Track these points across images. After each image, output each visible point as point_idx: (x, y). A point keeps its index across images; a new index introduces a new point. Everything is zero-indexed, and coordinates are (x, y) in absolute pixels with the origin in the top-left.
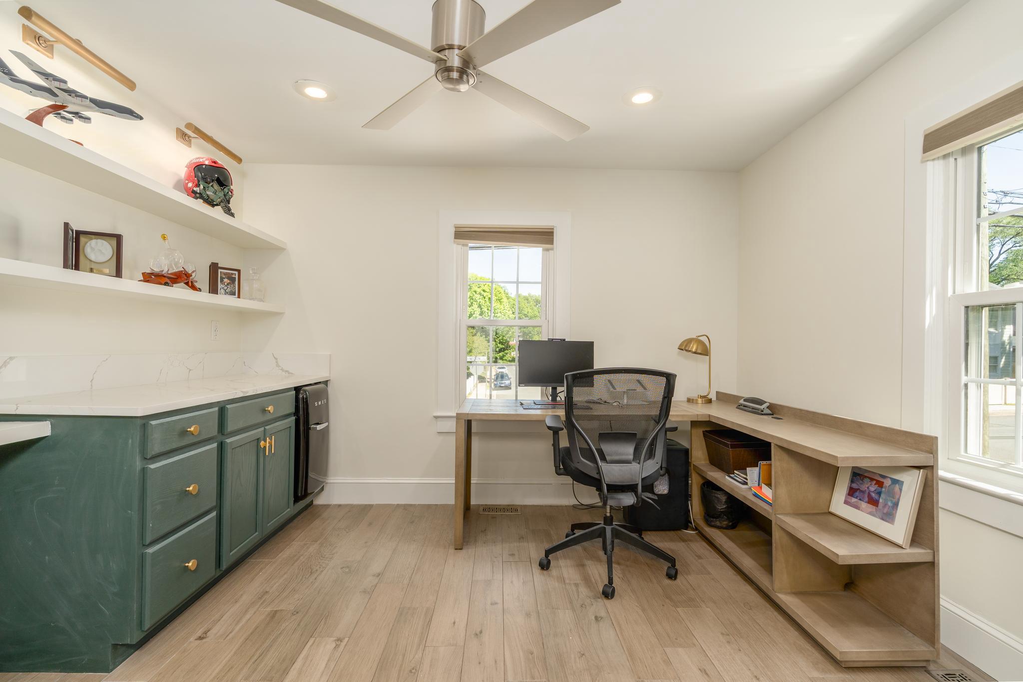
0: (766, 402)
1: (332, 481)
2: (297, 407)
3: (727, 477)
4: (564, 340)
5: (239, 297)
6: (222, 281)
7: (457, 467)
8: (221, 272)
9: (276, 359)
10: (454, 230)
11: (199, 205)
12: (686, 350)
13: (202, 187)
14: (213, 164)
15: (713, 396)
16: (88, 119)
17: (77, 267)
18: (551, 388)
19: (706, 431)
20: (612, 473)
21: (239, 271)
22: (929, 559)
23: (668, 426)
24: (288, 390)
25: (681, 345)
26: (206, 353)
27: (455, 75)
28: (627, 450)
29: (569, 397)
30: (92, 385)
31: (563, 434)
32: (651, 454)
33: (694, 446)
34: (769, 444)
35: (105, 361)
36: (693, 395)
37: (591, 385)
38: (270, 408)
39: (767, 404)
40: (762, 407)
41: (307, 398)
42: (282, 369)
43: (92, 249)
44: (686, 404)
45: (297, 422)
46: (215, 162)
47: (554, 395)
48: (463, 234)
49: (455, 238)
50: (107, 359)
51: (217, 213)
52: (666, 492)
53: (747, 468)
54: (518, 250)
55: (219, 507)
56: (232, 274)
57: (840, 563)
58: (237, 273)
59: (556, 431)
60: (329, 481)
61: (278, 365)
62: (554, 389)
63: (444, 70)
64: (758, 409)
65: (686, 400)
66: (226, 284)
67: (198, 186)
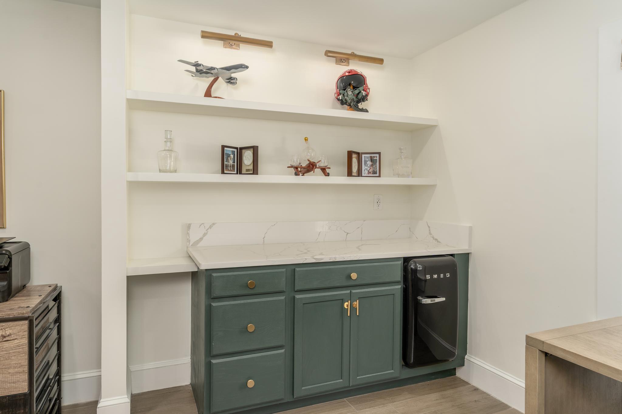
6: (366, 162)
8: (364, 156)
9: (429, 227)
14: (349, 74)
21: (379, 153)
24: (397, 259)
26: (364, 221)
30: (264, 241)
35: (273, 226)
38: (352, 275)
41: (415, 270)
42: (433, 237)
43: (246, 157)
46: (350, 72)
50: (275, 225)
56: (374, 157)
58: (378, 155)
61: (430, 234)
66: (369, 165)
67: (340, 94)
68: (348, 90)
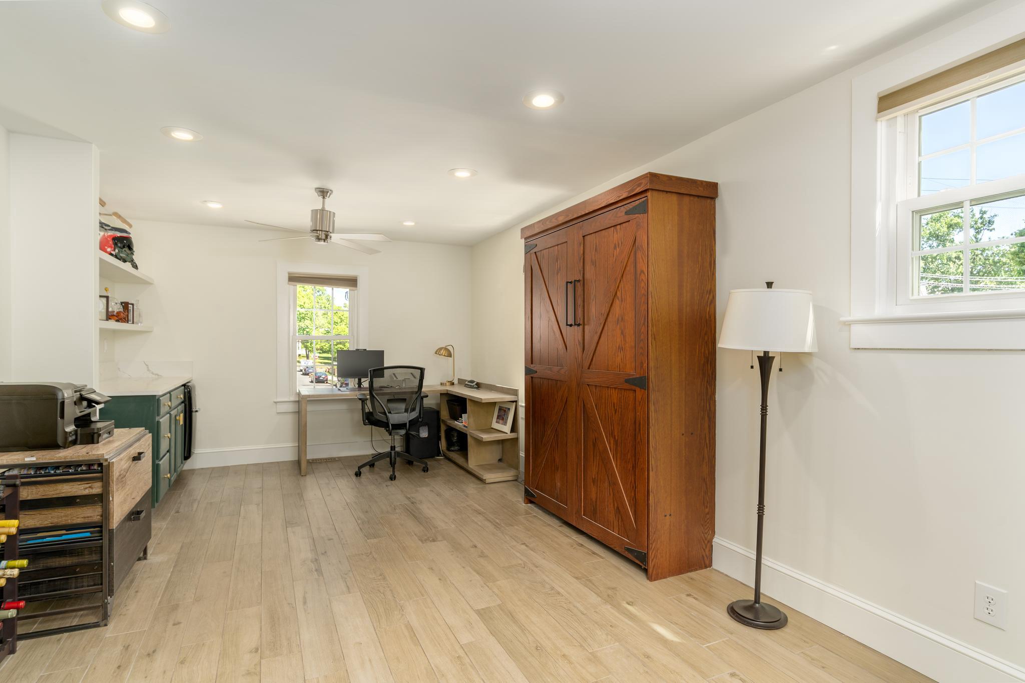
0: (475, 382)
2: (185, 397)
3: (456, 422)
4: (366, 350)
5: (133, 323)
10: (288, 276)
12: (440, 355)
13: (117, 251)
15: (456, 382)
18: (357, 379)
19: (449, 400)
20: (394, 418)
21: (133, 304)
22: (516, 436)
23: (422, 395)
24: (182, 385)
25: (436, 352)
27: (323, 241)
28: (402, 406)
29: (371, 383)
31: (369, 403)
32: (413, 410)
33: (442, 409)
34: (466, 399)
36: (444, 381)
37: (382, 376)
38: (179, 396)
40: (472, 384)
41: (189, 392)
42: (152, 373)
44: (440, 386)
45: (185, 406)
47: (360, 383)
48: (295, 279)
49: (289, 281)
51: (127, 266)
52: (427, 436)
53: (463, 415)
54: (333, 289)
55: (169, 450)
56: (131, 307)
57: (484, 440)
59: (363, 401)
61: (148, 370)
62: (360, 380)
63: (319, 239)
64: (471, 386)
65: (440, 384)
67: (114, 250)
68: (126, 249)
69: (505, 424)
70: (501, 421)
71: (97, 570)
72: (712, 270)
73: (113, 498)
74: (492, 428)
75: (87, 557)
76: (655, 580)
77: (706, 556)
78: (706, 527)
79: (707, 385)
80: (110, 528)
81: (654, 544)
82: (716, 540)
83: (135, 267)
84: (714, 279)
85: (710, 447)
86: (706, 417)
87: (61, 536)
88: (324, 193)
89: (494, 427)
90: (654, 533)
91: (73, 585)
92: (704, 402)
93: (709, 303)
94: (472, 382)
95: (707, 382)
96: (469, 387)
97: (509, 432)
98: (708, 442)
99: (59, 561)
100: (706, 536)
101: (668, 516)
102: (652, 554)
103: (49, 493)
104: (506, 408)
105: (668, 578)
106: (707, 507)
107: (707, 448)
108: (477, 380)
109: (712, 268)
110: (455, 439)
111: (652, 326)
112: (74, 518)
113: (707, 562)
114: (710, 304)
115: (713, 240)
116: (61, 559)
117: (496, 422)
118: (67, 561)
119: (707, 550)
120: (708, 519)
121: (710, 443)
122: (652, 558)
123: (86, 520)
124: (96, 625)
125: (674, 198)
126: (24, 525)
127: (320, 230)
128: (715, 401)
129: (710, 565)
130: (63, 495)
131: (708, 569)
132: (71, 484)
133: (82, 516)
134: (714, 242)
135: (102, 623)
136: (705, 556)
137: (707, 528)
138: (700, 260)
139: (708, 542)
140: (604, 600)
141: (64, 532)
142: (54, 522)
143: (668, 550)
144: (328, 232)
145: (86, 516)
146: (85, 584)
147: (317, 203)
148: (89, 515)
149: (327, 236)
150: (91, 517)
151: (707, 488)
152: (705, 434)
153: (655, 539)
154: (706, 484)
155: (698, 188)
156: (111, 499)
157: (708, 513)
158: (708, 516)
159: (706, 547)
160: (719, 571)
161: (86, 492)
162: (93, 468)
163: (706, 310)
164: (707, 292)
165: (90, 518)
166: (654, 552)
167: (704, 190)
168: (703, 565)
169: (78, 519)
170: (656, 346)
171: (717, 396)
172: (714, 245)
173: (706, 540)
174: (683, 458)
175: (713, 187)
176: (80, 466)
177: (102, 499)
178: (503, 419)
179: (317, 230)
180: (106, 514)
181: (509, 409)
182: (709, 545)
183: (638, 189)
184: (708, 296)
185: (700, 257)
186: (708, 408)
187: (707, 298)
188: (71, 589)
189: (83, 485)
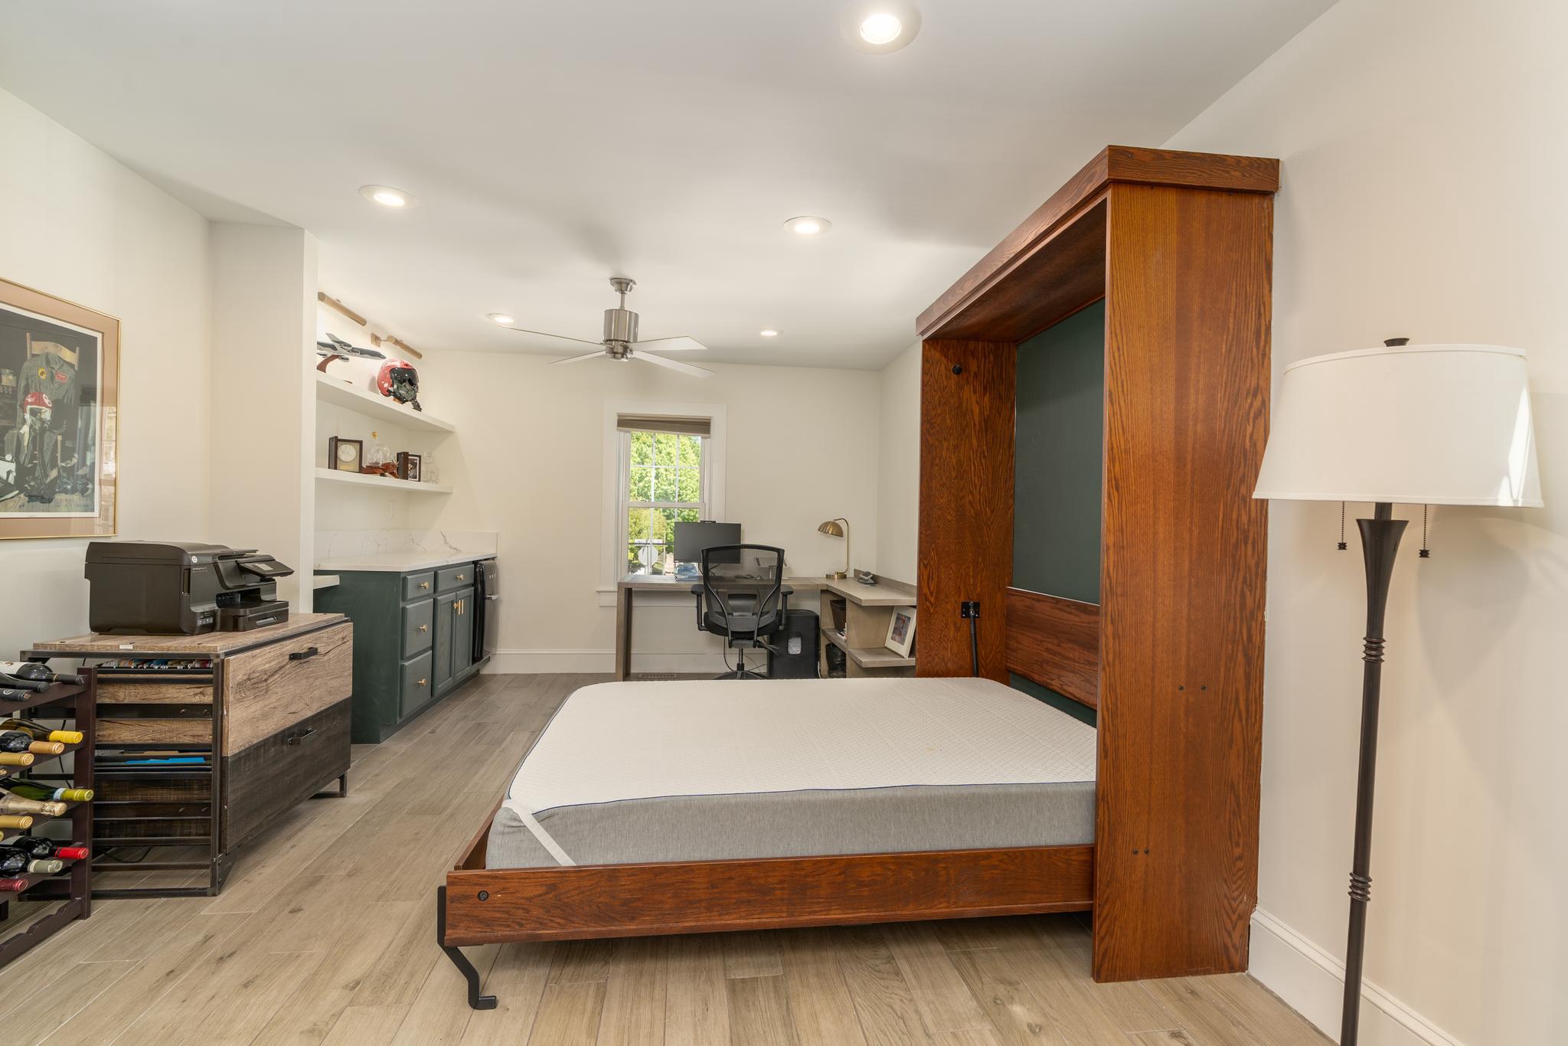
0: (871, 574)
1: (501, 652)
2: (475, 579)
3: (838, 635)
4: (717, 522)
5: (419, 481)
7: (618, 627)
9: (444, 536)
10: (617, 418)
11: (390, 402)
12: (823, 532)
13: (395, 386)
14: (405, 367)
15: (851, 574)
16: (348, 359)
17: (336, 468)
19: (833, 601)
21: (420, 457)
23: (784, 590)
24: (470, 563)
25: (817, 528)
27: (620, 356)
33: (823, 614)
34: (845, 599)
36: (832, 572)
37: (739, 559)
38: (462, 576)
39: (871, 576)
40: (867, 578)
41: (483, 572)
42: (450, 547)
43: (343, 452)
45: (476, 590)
46: (407, 365)
49: (618, 426)
51: (407, 408)
52: (799, 652)
53: (845, 625)
55: (433, 648)
56: (414, 459)
57: (864, 666)
58: (418, 458)
59: (698, 595)
60: (498, 652)
61: (446, 543)
63: (613, 353)
65: (825, 576)
67: (392, 386)
68: (407, 384)
69: (902, 642)
70: (897, 638)
71: (204, 814)
72: (1261, 348)
73: (228, 711)
74: (886, 647)
75: (196, 792)
76: (1107, 981)
77: (1234, 946)
78: (1234, 887)
79: (1243, 588)
80: (224, 755)
81: (1107, 907)
82: (1259, 917)
83: (417, 407)
84: (1266, 364)
85: (1247, 719)
86: (1240, 655)
87: (168, 759)
88: (622, 285)
89: (888, 647)
90: (1108, 886)
91: (179, 832)
92: (1235, 624)
93: (1252, 414)
94: (867, 574)
95: (1244, 582)
96: (862, 583)
97: (906, 657)
98: (1242, 706)
99: (161, 794)
100: (1234, 904)
101: (1141, 853)
102: (1100, 926)
103: (150, 697)
104: (906, 617)
105: (1139, 982)
106: (1238, 844)
107: (1240, 719)
108: (874, 572)
109: (1262, 344)
110: (839, 659)
111: (1112, 460)
112: (181, 736)
113: (1236, 960)
114: (1256, 417)
115: (1265, 283)
116: (165, 791)
117: (892, 639)
118: (171, 796)
119: (1236, 935)
120: (1240, 870)
121: (1247, 711)
122: (1102, 934)
123: (196, 741)
124: (202, 893)
125: (1171, 198)
126: (120, 738)
127: (616, 340)
128: (1263, 623)
129: (1243, 968)
130: (168, 701)
131: (1238, 974)
132: (178, 686)
133: (191, 733)
134: (1267, 289)
135: (210, 892)
136: (1230, 946)
137: (1237, 889)
138: (1231, 326)
139: (1240, 917)
140: (983, 1008)
141: (176, 753)
142: (156, 737)
143: (1139, 923)
144: (626, 342)
145: (196, 733)
146: (193, 831)
147: (613, 300)
148: (200, 733)
149: (626, 349)
150: (202, 736)
151: (1238, 805)
152: (1237, 691)
153: (1108, 898)
154: (1237, 797)
155: (1228, 172)
156: (225, 713)
157: (1240, 858)
158: (1240, 864)
159: (1234, 928)
160: (1262, 986)
161: (196, 700)
162: (208, 666)
163: (1246, 430)
164: (1248, 393)
165: (200, 738)
166: (1106, 924)
167: (1244, 175)
168: (1226, 965)
169: (186, 738)
170: (1120, 503)
171: (1267, 613)
172: (1266, 292)
173: (1234, 912)
174: (1182, 737)
175: (1271, 167)
176: (191, 661)
177: (213, 712)
178: (900, 635)
179: (612, 340)
180: (219, 734)
181: (909, 618)
182: (1240, 924)
183: (1087, 189)
184: (1249, 401)
185: (1231, 320)
186: (1245, 637)
187: (1247, 405)
188: (176, 835)
189: (193, 690)
